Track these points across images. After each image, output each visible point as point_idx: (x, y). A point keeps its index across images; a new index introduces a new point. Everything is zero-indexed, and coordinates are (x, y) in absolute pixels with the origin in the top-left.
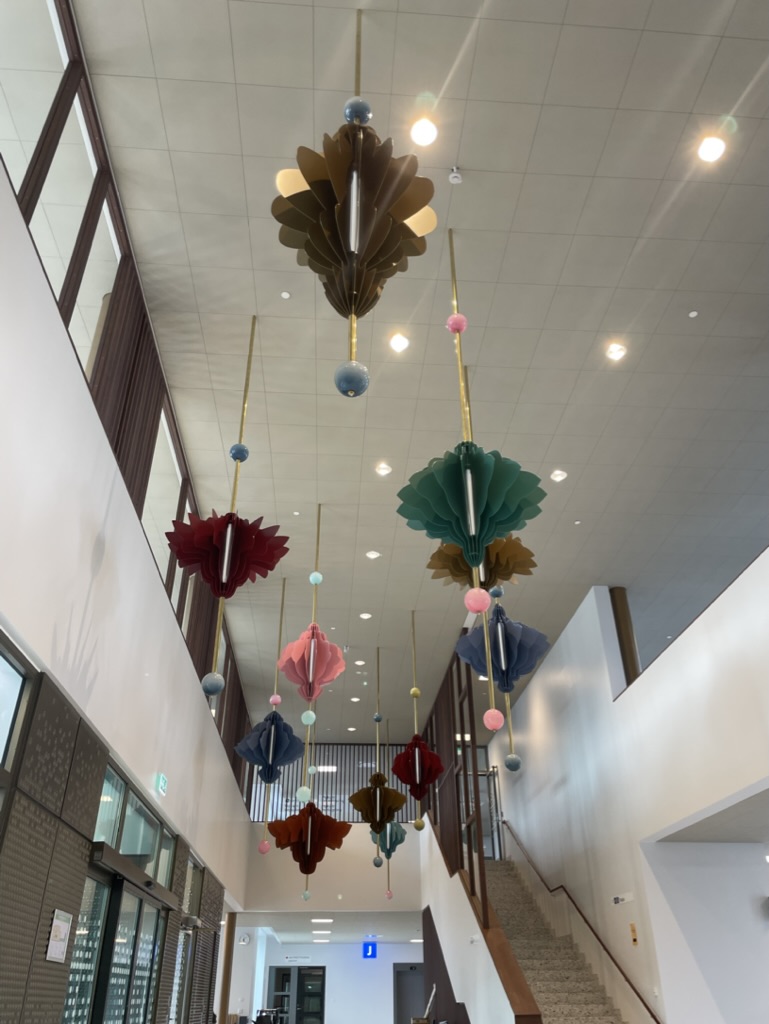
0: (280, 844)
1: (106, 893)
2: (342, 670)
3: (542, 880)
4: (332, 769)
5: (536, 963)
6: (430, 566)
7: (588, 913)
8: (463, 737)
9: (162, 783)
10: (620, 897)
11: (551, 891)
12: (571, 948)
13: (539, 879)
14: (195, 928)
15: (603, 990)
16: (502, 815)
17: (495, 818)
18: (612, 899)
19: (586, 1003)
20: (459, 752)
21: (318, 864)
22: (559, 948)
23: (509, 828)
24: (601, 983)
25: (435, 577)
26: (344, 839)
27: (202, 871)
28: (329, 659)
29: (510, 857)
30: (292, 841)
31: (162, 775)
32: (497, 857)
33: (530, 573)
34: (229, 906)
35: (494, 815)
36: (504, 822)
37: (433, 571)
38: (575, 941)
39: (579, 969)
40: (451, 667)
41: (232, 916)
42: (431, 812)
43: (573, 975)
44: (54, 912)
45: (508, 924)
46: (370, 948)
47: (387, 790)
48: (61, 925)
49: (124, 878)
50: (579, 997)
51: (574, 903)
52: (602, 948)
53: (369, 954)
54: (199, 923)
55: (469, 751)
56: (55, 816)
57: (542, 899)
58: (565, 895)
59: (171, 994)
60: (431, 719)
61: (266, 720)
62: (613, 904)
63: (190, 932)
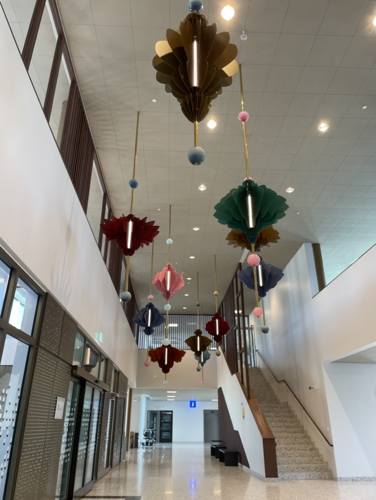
0: (153, 360)
1: (78, 387)
2: (183, 285)
3: (275, 377)
4: (176, 325)
5: (272, 414)
6: (227, 239)
7: (296, 392)
8: (238, 312)
9: (100, 337)
10: (312, 387)
11: (278, 382)
12: (288, 407)
13: (273, 377)
14: (116, 398)
15: (302, 426)
16: (255, 347)
17: (252, 349)
18: (308, 387)
19: (295, 433)
20: (236, 318)
21: (171, 369)
22: (281, 407)
23: (258, 353)
24: (301, 424)
25: (229, 244)
26: (182, 358)
27: (118, 373)
28: (177, 280)
29: (259, 366)
30: (159, 359)
31: (101, 333)
32: (253, 366)
33: (277, 242)
34: (130, 386)
35: (252, 347)
36: (256, 350)
37: (229, 241)
38: (289, 405)
39: (291, 417)
40: (233, 281)
41: (131, 390)
42: (222, 346)
43: (288, 420)
44: (57, 398)
45: (258, 396)
46: (193, 403)
47: (202, 337)
48: (60, 403)
49: (86, 380)
50: (291, 430)
51: (290, 388)
52: (302, 408)
53: (193, 406)
54: (118, 396)
55: (241, 318)
56: (55, 356)
57: (274, 386)
58: (285, 384)
59: (106, 427)
60: (222, 303)
61: (147, 306)
62: (308, 389)
63: (114, 400)
